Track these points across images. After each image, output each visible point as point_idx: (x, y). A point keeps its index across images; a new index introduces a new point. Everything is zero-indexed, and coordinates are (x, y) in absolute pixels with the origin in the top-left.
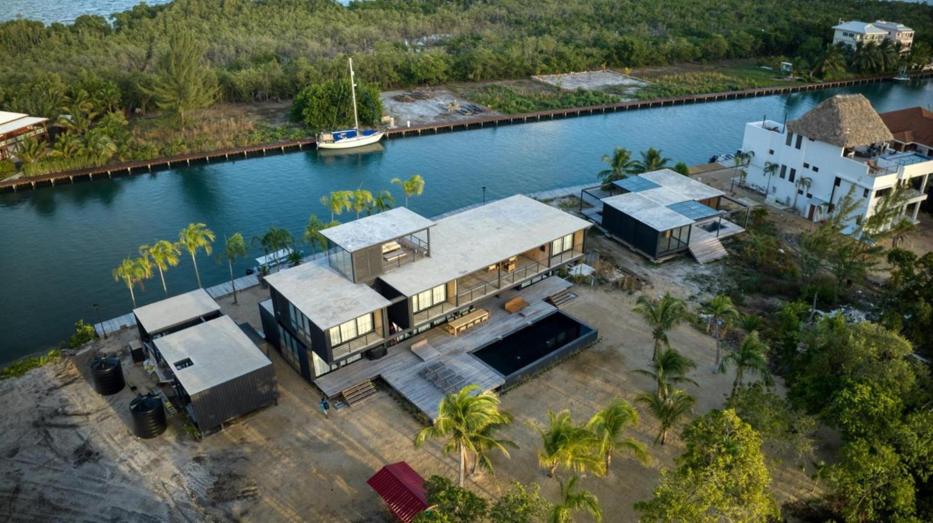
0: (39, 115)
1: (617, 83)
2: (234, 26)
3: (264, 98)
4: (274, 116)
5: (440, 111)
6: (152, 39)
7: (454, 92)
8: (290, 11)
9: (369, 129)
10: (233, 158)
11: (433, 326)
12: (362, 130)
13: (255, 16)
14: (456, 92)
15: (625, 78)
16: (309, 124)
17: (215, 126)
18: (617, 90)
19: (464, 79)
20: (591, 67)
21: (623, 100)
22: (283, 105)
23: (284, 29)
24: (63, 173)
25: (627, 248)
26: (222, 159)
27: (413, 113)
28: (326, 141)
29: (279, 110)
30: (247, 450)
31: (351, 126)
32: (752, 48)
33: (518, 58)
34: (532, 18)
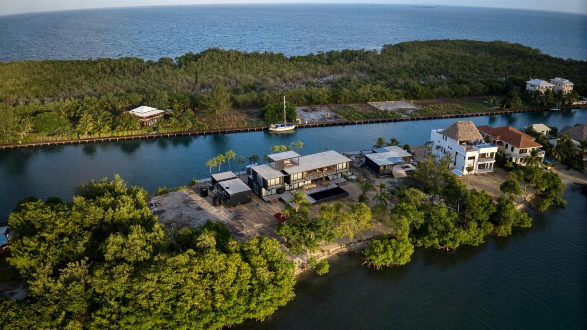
0: (160, 109)
1: (405, 107)
2: (234, 68)
3: (248, 107)
4: (253, 115)
5: (321, 117)
6: (196, 73)
7: (330, 108)
8: (261, 61)
9: (290, 123)
10: (236, 132)
11: (298, 187)
12: (287, 123)
13: (244, 63)
14: (331, 108)
15: (411, 105)
16: (267, 120)
17: (229, 118)
18: (403, 111)
19: (336, 102)
20: (398, 99)
21: (403, 116)
22: (256, 110)
23: (258, 71)
24: (172, 133)
25: (372, 172)
26: (232, 132)
27: (310, 118)
28: (273, 128)
29: (255, 113)
30: (243, 211)
31: (283, 122)
32: (483, 91)
33: (362, 94)
34: (381, 69)
